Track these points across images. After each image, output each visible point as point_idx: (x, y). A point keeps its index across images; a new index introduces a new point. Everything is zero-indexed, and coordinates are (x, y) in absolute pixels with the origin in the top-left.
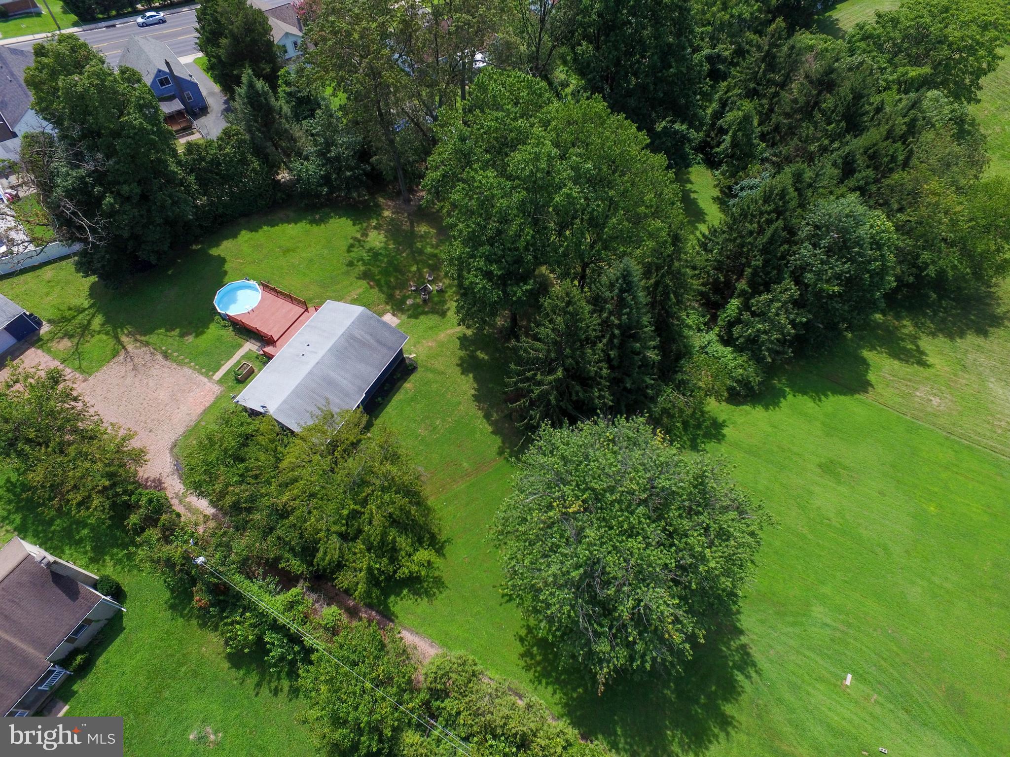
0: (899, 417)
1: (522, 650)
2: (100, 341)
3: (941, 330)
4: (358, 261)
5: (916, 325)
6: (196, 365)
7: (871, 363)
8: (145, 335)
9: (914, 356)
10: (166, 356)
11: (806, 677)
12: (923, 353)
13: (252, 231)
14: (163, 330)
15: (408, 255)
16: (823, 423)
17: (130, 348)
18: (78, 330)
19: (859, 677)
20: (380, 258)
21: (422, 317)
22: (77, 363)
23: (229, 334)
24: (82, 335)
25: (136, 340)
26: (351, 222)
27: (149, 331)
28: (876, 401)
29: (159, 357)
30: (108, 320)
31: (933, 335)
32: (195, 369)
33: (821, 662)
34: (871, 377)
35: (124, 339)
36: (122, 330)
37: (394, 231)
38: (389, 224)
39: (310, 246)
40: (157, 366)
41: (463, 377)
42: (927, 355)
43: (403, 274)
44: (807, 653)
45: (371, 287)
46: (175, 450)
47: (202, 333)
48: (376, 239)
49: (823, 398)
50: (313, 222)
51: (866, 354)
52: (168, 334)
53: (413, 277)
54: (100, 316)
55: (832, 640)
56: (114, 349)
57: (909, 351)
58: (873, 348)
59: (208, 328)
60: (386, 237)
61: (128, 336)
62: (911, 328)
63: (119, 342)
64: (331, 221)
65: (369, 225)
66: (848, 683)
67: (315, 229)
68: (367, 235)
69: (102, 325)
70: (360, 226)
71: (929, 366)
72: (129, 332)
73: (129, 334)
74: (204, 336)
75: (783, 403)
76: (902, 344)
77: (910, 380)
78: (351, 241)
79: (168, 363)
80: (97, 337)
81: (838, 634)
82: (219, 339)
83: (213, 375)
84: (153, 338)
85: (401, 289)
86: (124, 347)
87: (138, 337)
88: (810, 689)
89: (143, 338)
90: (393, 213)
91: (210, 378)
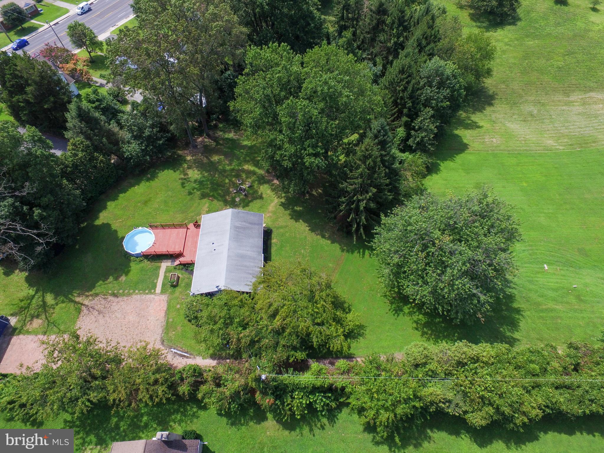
0: (487, 153)
1: (420, 333)
2: (61, 308)
3: (475, 110)
4: (193, 190)
5: (465, 112)
6: (139, 291)
7: (460, 135)
8: (91, 291)
9: (473, 125)
10: (115, 295)
11: (532, 275)
12: (476, 123)
13: (114, 200)
14: (101, 282)
15: (219, 175)
16: (462, 169)
17: (86, 302)
18: (40, 310)
19: (549, 264)
20: (205, 183)
21: (251, 204)
22: (55, 329)
23: (146, 264)
24: (46, 311)
25: (87, 296)
26: (172, 171)
27: (92, 287)
28: (474, 150)
29: (111, 298)
30: (57, 295)
31: (474, 113)
32: (141, 294)
33: (532, 266)
34: (465, 141)
35: (78, 299)
36: (72, 295)
37: (201, 166)
38: (195, 163)
39: (157, 194)
40: (114, 304)
41: (298, 223)
42: (478, 123)
43: (223, 186)
44: (526, 265)
45: (212, 201)
46: (165, 343)
47: (129, 271)
48: (194, 174)
49: (455, 159)
50: (148, 180)
51: (457, 132)
52: (106, 282)
53: (230, 185)
54: (48, 294)
55: (530, 255)
56: (76, 308)
57: (470, 124)
58: (457, 129)
59: (131, 267)
60: (199, 171)
61: (79, 296)
62: (464, 114)
63: (76, 303)
64: (159, 175)
65: (184, 168)
66: (546, 268)
67: (152, 183)
68: (187, 174)
69: (55, 299)
70: (179, 171)
71: (482, 127)
72: (79, 294)
73: (79, 295)
74: (131, 273)
75: (441, 168)
76: (466, 122)
77: (480, 136)
78: (180, 181)
79: (120, 299)
80: (57, 308)
81: (530, 252)
82: (142, 270)
83: (155, 291)
84: (98, 289)
85: (228, 195)
86: (82, 304)
87: (87, 293)
88: (536, 279)
89: (91, 293)
90: (192, 156)
91: (154, 293)
